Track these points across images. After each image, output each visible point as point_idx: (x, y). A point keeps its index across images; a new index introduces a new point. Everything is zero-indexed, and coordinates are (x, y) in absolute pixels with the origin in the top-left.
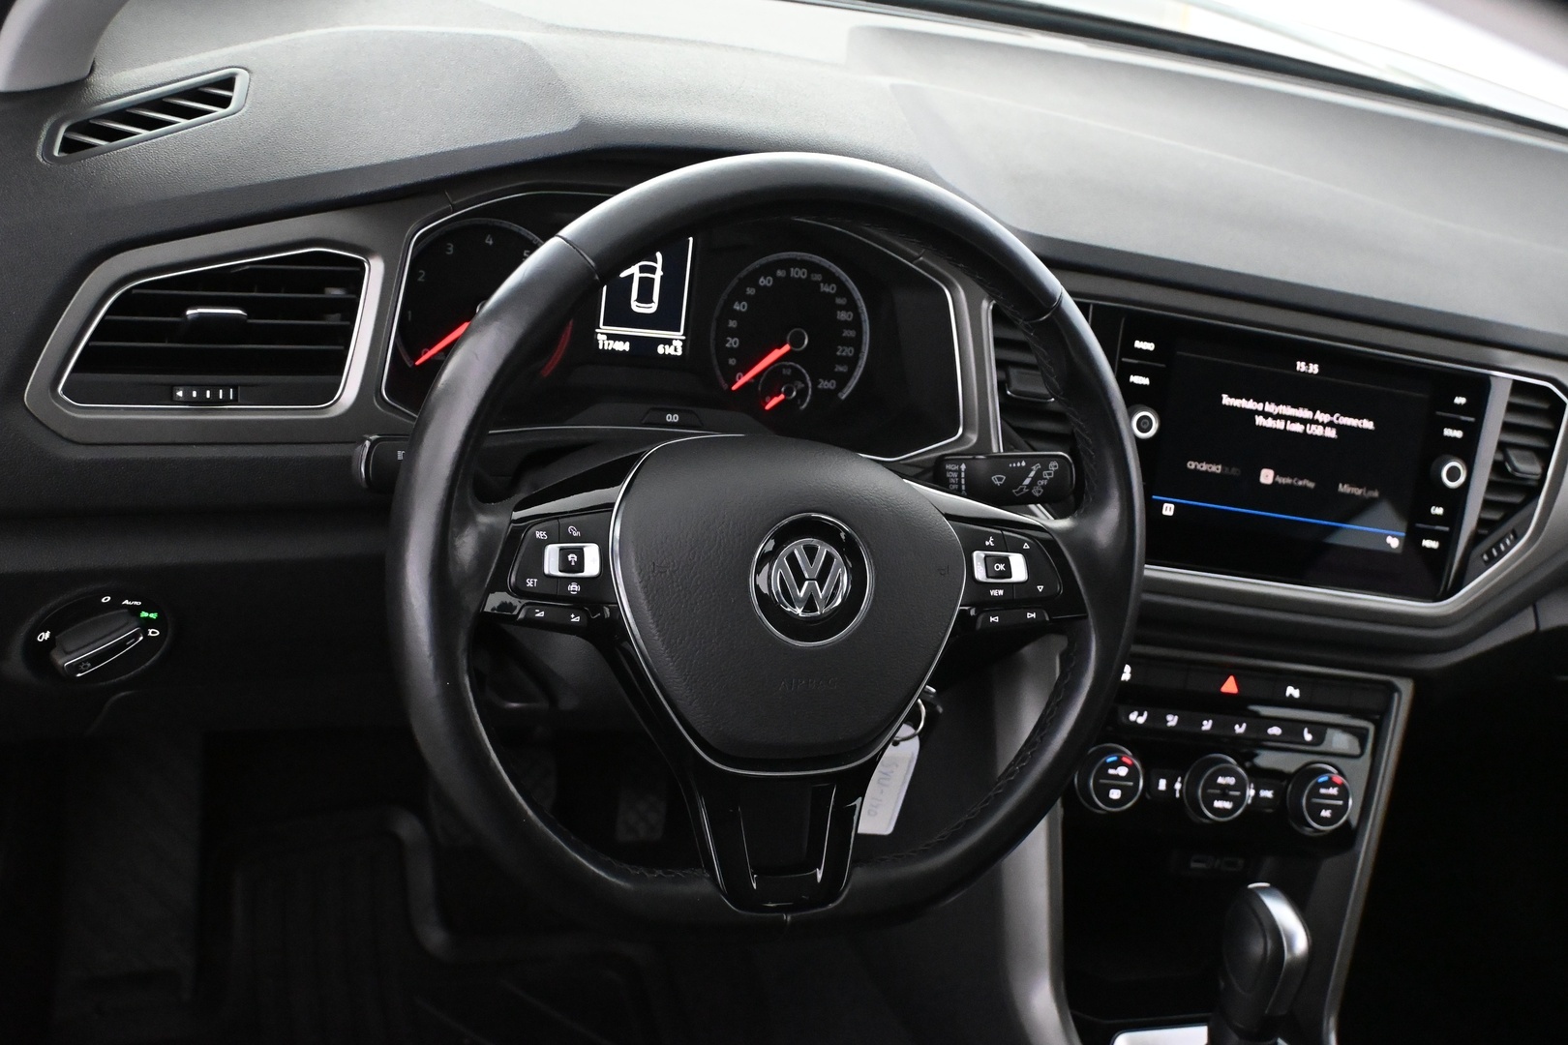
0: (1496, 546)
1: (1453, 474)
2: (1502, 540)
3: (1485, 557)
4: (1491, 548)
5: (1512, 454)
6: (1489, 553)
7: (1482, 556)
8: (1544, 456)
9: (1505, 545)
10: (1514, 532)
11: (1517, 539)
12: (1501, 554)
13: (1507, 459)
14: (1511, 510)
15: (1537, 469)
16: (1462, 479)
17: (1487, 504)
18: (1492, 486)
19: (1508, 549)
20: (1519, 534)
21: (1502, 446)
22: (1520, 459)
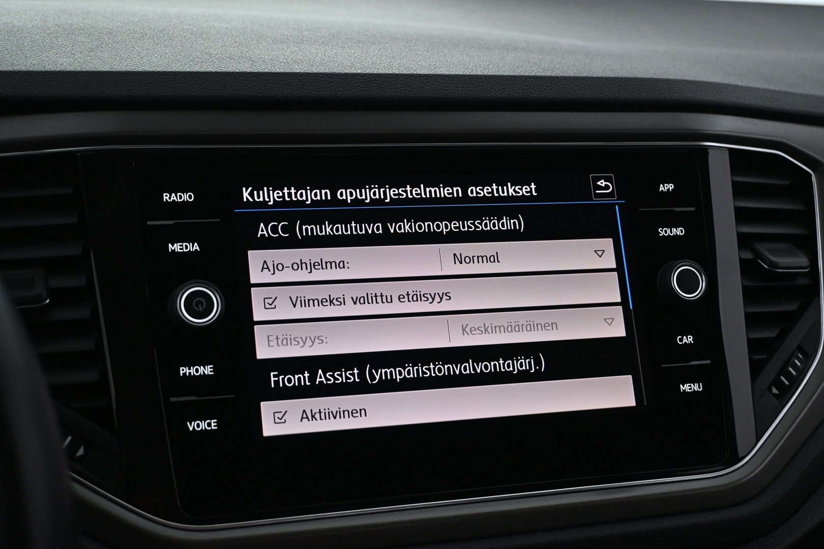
0: (784, 371)
1: (688, 282)
2: (789, 362)
3: (775, 391)
4: (778, 377)
5: (763, 248)
6: (777, 383)
7: (770, 389)
9: (795, 367)
10: (800, 349)
11: (808, 358)
12: (795, 382)
13: (758, 255)
14: (788, 321)
15: (803, 260)
16: (703, 285)
17: (752, 320)
18: (749, 295)
19: (802, 373)
20: (808, 350)
21: (744, 241)
22: (776, 252)
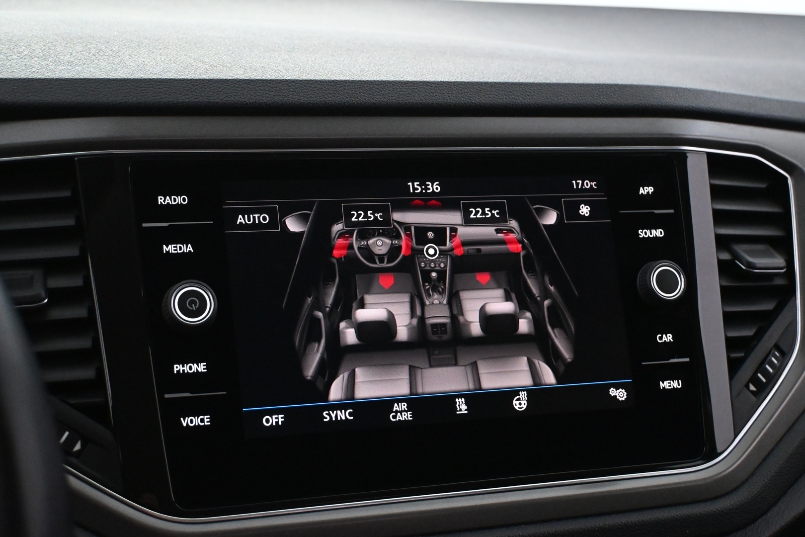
0: (761, 368)
1: (667, 282)
2: (765, 360)
3: (752, 388)
4: (755, 374)
5: (740, 249)
7: (747, 386)
8: (783, 246)
9: (772, 364)
10: (777, 347)
11: (785, 355)
13: (736, 256)
14: (765, 320)
15: (779, 261)
17: (729, 319)
18: (727, 294)
19: (779, 370)
20: (785, 349)
21: (722, 242)
22: (752, 253)
